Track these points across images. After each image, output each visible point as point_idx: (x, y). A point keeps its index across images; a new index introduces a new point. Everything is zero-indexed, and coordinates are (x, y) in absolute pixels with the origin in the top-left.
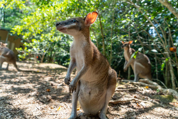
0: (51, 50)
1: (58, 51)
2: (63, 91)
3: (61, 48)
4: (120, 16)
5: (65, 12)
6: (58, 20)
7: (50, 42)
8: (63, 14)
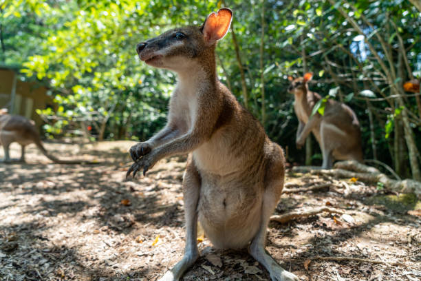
0: (121, 108)
1: (138, 110)
2: (159, 202)
3: (144, 102)
4: (279, 15)
5: (146, 14)
6: (131, 35)
7: (116, 91)
8: (141, 21)
